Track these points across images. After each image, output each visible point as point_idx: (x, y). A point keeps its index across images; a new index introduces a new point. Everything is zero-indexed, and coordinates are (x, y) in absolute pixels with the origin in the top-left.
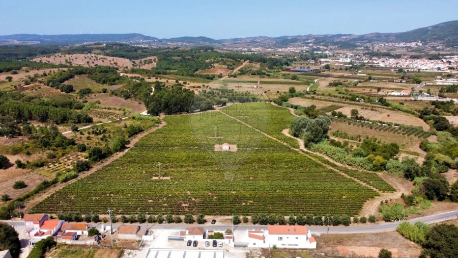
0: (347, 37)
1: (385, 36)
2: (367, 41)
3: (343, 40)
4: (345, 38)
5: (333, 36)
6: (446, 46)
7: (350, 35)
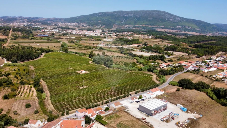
0: (41, 19)
1: (60, 19)
2: (52, 21)
3: (40, 20)
4: (40, 19)
5: (34, 18)
6: (87, 25)
7: (43, 18)
